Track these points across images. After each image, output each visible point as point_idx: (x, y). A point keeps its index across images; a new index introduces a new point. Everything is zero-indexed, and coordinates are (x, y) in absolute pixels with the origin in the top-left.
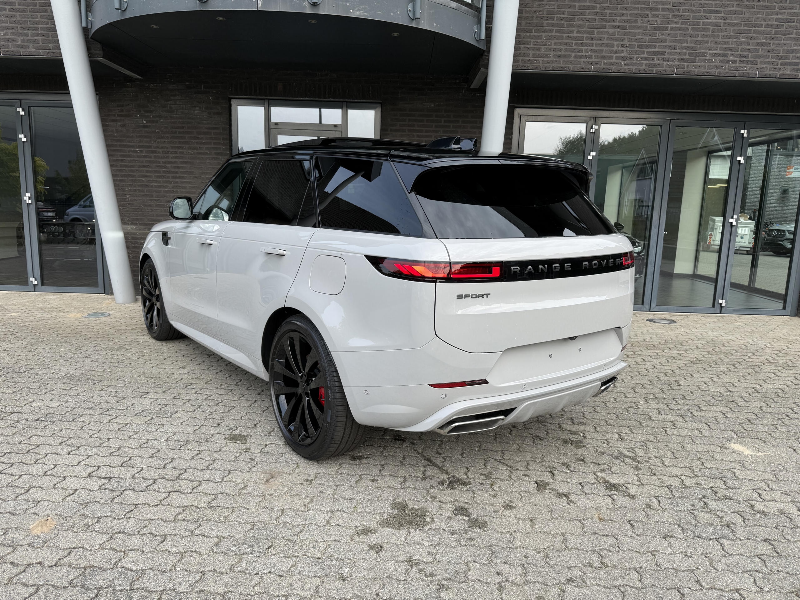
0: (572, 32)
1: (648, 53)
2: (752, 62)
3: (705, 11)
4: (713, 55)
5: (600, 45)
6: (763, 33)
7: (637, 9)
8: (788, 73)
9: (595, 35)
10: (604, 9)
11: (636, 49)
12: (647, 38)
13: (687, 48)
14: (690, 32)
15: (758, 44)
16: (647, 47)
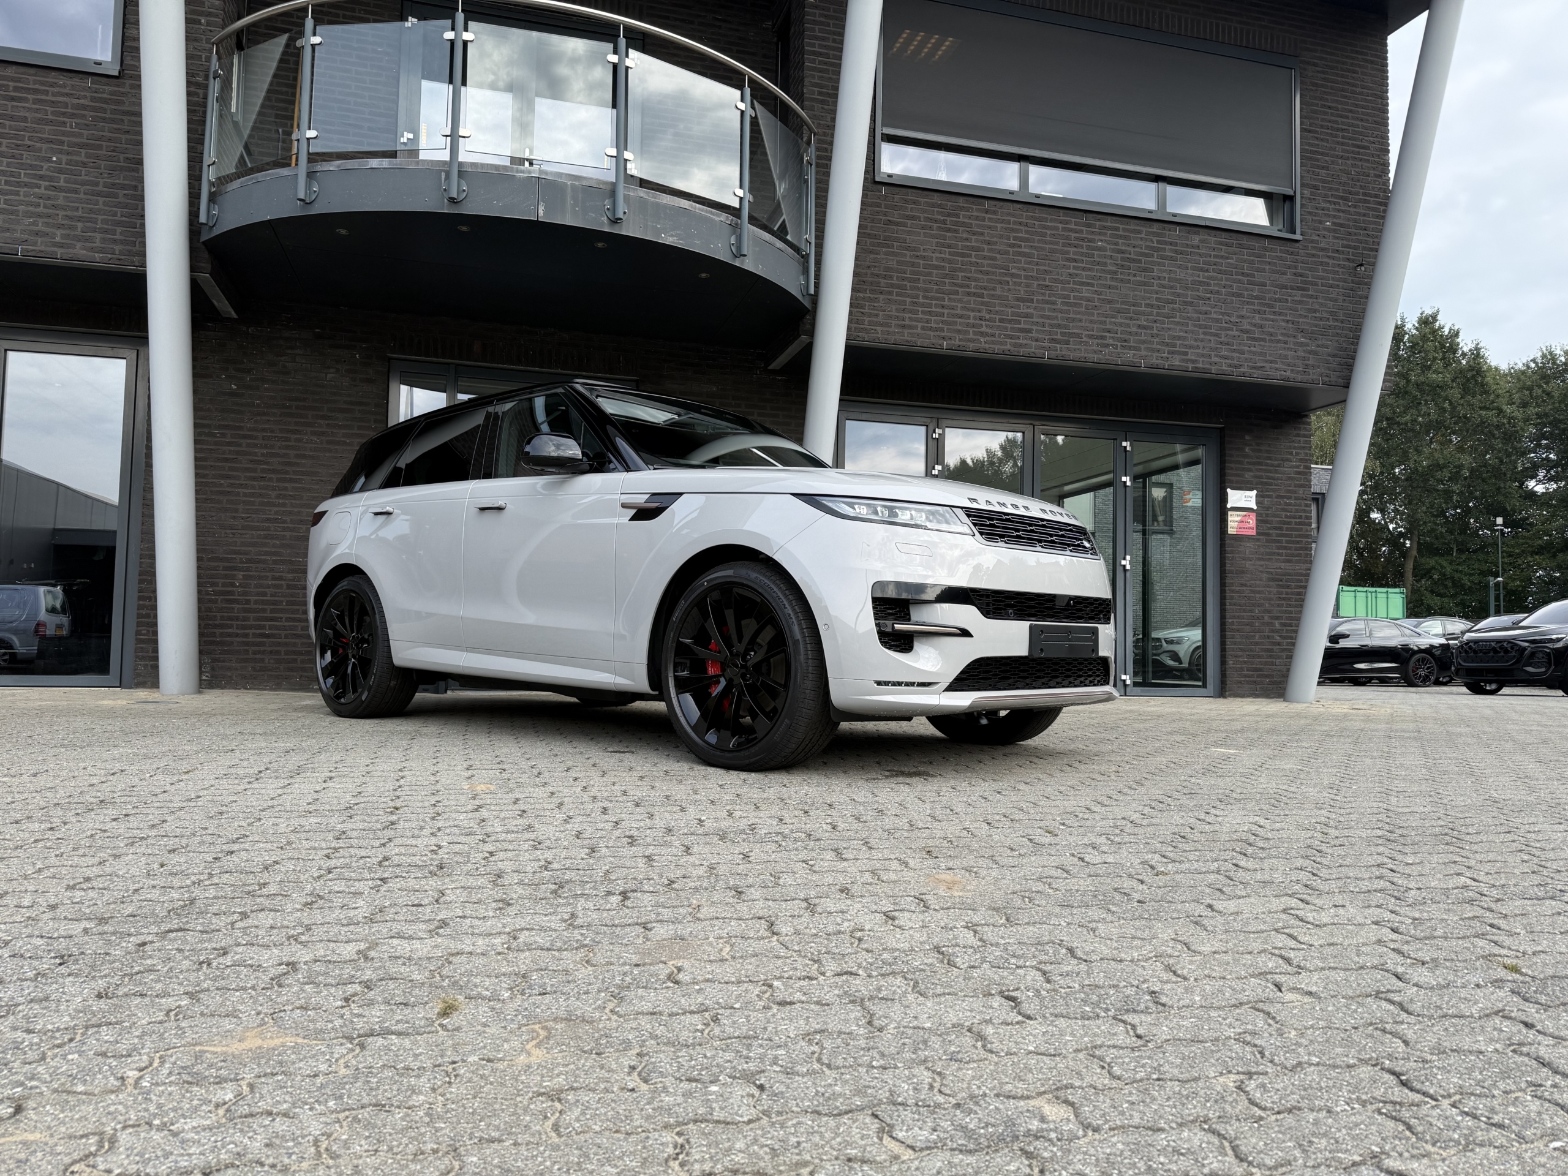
0: (917, 297)
1: (1012, 329)
2: (1135, 349)
3: (1075, 283)
4: (1089, 336)
5: (953, 316)
6: (1144, 314)
7: (994, 273)
8: (1177, 363)
9: (946, 303)
10: (955, 270)
11: (997, 324)
12: (1010, 310)
13: (1059, 326)
14: (1059, 306)
15: (1139, 326)
16: (1010, 321)
